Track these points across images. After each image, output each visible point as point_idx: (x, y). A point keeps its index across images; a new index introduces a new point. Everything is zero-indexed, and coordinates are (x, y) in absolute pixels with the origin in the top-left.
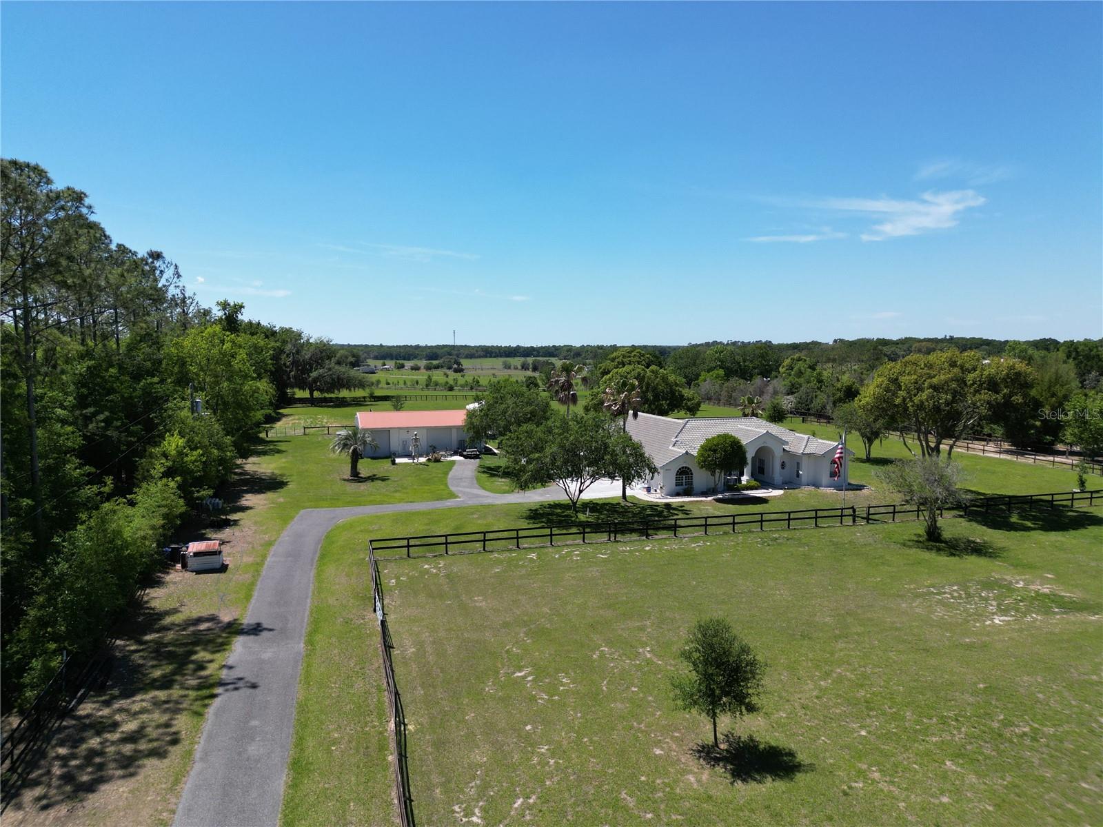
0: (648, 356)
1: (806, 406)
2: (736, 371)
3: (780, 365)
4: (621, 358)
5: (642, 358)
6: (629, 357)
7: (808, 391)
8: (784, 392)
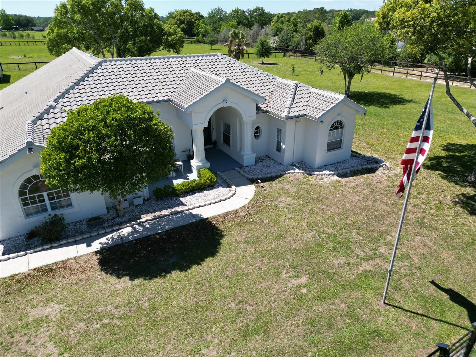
0: (196, 15)
1: (286, 44)
2: (247, 24)
3: (271, 21)
4: (178, 16)
5: (192, 17)
6: (184, 16)
7: (288, 32)
8: (272, 34)
